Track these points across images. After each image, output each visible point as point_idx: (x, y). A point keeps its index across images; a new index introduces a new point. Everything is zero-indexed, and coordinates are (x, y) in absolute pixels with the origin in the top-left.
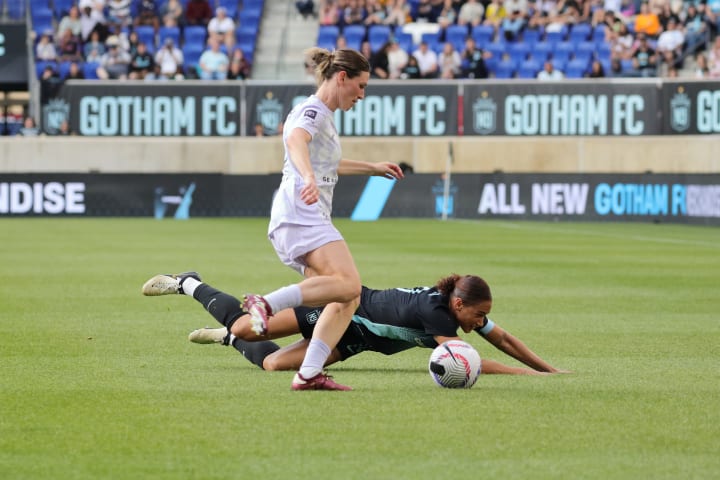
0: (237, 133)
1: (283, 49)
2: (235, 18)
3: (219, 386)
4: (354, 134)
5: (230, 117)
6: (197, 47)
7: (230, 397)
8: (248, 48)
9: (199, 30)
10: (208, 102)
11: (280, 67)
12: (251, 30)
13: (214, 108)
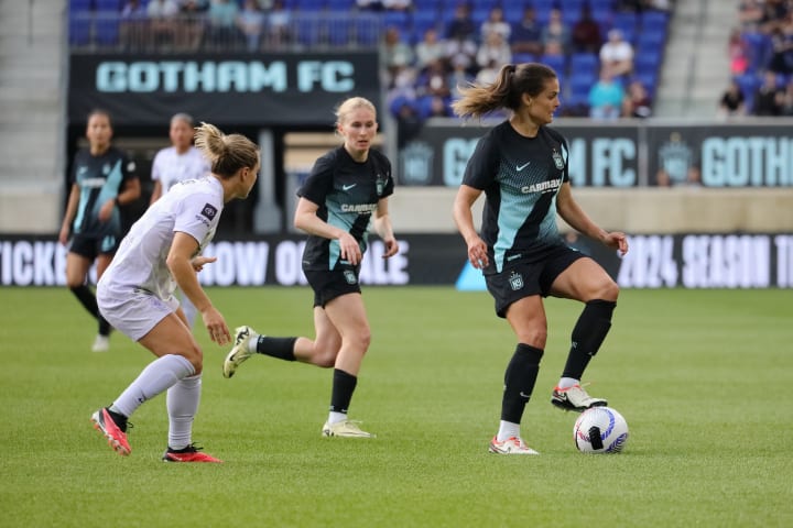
0: (636, 183)
1: (691, 82)
2: (634, 43)
3: (633, 489)
4: (778, 184)
5: (628, 164)
6: (585, 79)
7: (650, 502)
8: (648, 79)
9: (588, 59)
10: (600, 145)
11: (688, 103)
12: (651, 58)
13: (607, 153)
